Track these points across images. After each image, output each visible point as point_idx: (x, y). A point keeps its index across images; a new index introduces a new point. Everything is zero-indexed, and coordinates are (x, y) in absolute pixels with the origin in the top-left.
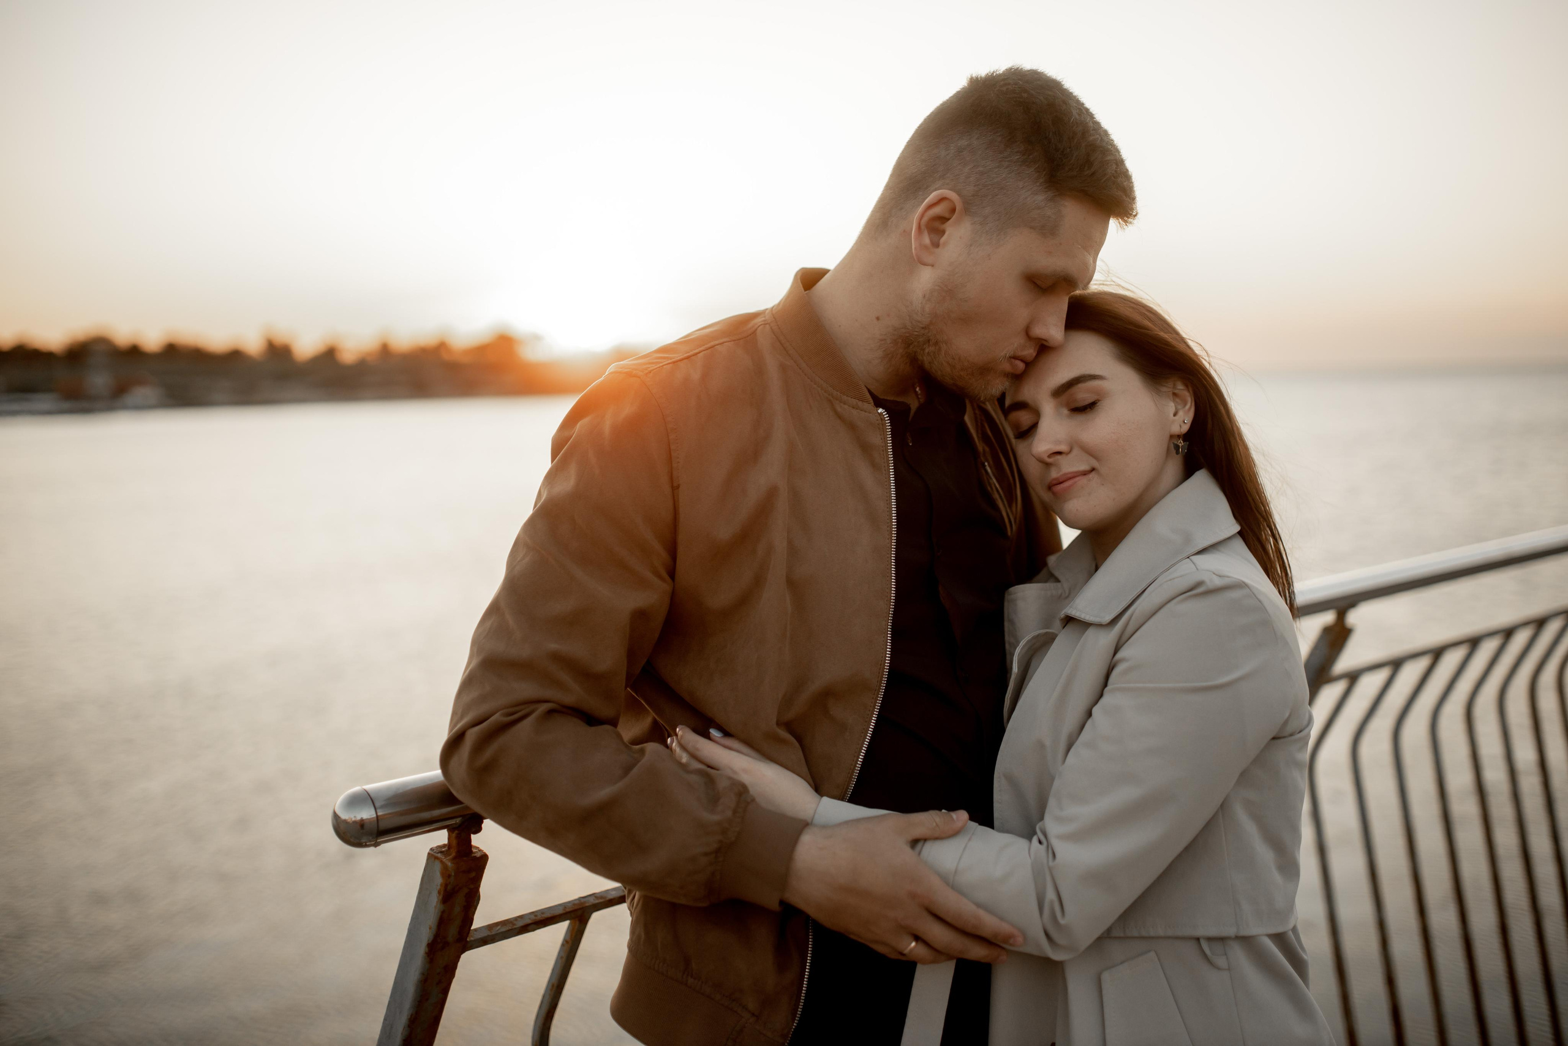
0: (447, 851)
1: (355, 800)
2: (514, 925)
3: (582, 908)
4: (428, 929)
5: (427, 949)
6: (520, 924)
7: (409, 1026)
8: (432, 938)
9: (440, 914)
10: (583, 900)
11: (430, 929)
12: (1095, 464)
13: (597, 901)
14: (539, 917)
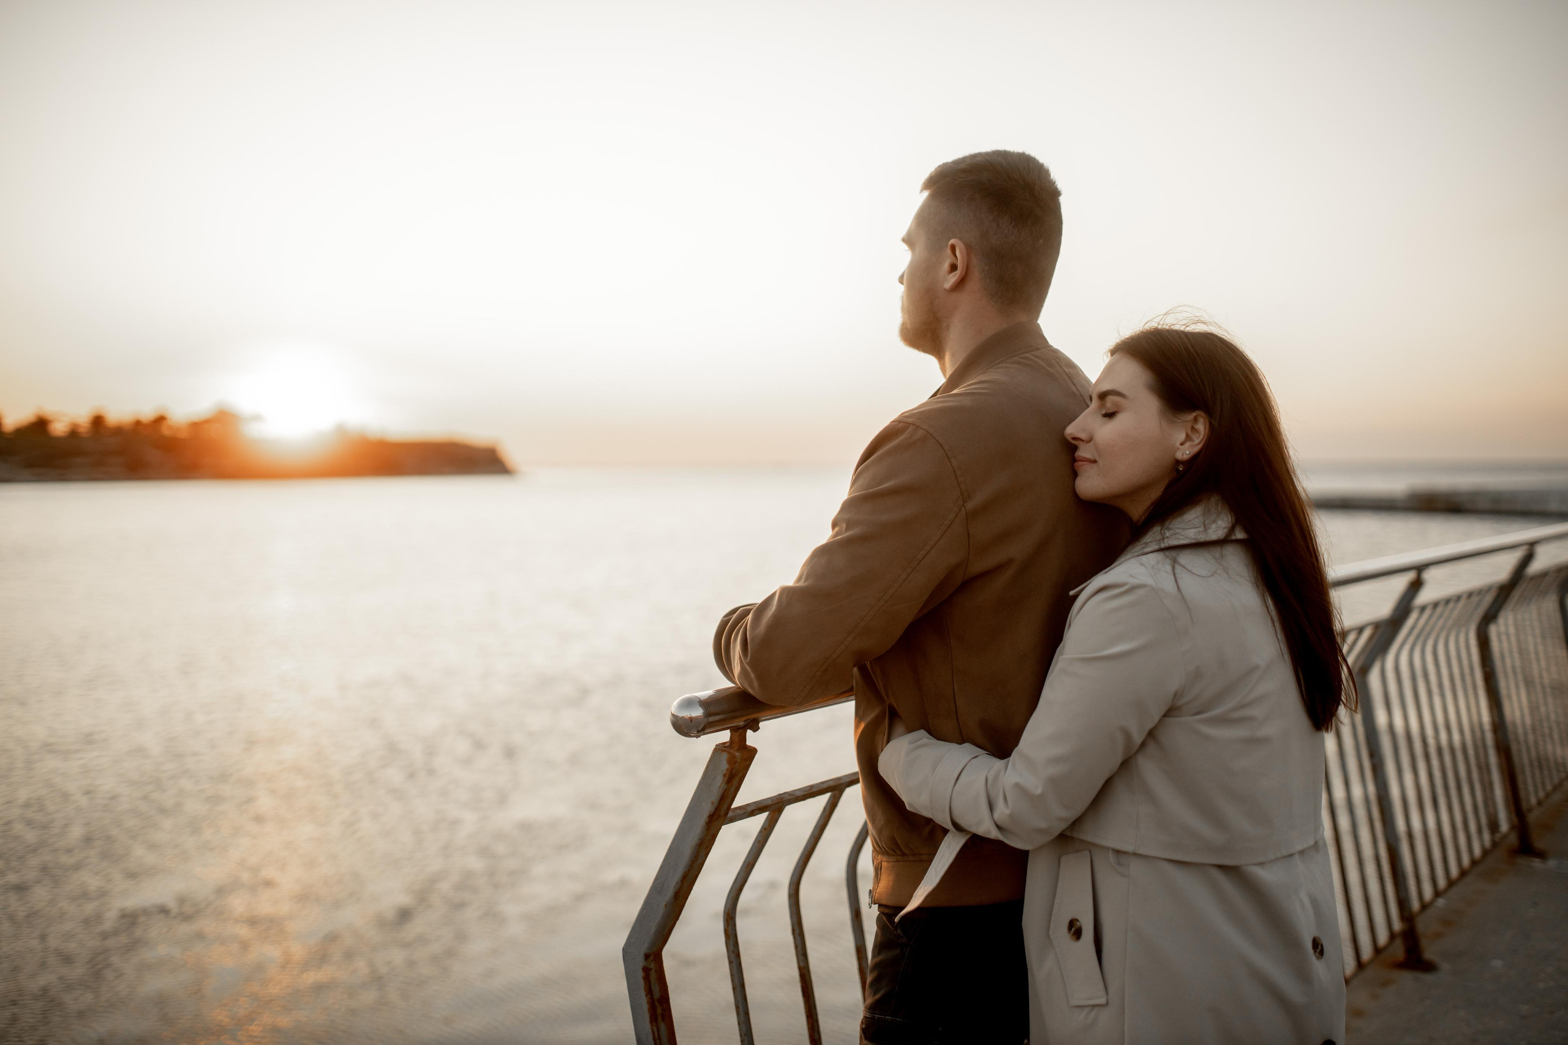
0: (729, 746)
1: (688, 703)
2: (746, 810)
3: (782, 801)
4: (711, 804)
5: (707, 819)
6: (749, 809)
7: (681, 881)
8: (713, 811)
9: (723, 792)
10: (782, 796)
11: (712, 804)
12: (1097, 458)
13: (790, 797)
14: (759, 806)
